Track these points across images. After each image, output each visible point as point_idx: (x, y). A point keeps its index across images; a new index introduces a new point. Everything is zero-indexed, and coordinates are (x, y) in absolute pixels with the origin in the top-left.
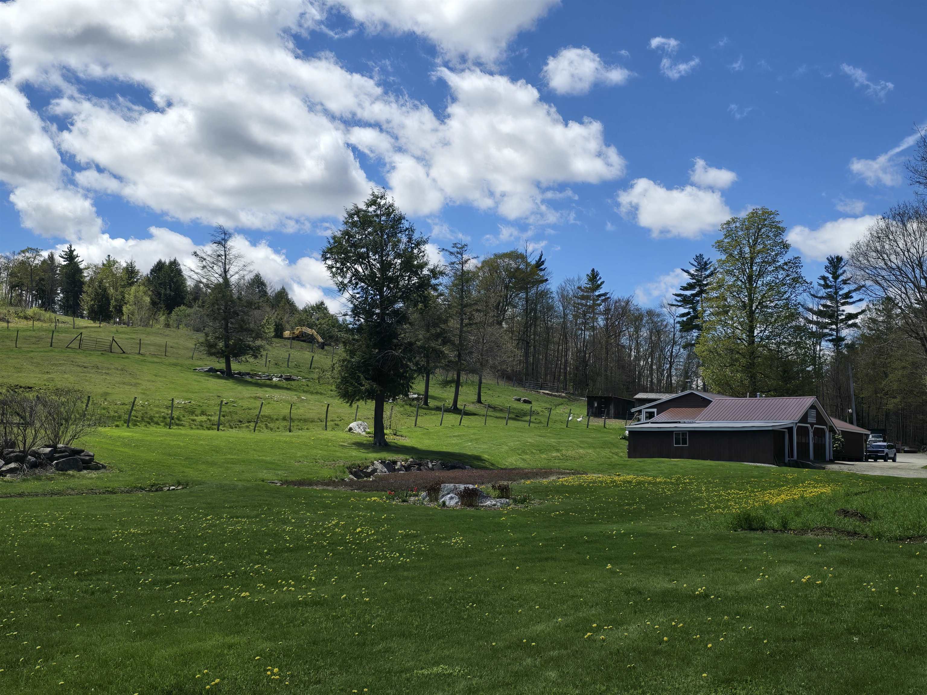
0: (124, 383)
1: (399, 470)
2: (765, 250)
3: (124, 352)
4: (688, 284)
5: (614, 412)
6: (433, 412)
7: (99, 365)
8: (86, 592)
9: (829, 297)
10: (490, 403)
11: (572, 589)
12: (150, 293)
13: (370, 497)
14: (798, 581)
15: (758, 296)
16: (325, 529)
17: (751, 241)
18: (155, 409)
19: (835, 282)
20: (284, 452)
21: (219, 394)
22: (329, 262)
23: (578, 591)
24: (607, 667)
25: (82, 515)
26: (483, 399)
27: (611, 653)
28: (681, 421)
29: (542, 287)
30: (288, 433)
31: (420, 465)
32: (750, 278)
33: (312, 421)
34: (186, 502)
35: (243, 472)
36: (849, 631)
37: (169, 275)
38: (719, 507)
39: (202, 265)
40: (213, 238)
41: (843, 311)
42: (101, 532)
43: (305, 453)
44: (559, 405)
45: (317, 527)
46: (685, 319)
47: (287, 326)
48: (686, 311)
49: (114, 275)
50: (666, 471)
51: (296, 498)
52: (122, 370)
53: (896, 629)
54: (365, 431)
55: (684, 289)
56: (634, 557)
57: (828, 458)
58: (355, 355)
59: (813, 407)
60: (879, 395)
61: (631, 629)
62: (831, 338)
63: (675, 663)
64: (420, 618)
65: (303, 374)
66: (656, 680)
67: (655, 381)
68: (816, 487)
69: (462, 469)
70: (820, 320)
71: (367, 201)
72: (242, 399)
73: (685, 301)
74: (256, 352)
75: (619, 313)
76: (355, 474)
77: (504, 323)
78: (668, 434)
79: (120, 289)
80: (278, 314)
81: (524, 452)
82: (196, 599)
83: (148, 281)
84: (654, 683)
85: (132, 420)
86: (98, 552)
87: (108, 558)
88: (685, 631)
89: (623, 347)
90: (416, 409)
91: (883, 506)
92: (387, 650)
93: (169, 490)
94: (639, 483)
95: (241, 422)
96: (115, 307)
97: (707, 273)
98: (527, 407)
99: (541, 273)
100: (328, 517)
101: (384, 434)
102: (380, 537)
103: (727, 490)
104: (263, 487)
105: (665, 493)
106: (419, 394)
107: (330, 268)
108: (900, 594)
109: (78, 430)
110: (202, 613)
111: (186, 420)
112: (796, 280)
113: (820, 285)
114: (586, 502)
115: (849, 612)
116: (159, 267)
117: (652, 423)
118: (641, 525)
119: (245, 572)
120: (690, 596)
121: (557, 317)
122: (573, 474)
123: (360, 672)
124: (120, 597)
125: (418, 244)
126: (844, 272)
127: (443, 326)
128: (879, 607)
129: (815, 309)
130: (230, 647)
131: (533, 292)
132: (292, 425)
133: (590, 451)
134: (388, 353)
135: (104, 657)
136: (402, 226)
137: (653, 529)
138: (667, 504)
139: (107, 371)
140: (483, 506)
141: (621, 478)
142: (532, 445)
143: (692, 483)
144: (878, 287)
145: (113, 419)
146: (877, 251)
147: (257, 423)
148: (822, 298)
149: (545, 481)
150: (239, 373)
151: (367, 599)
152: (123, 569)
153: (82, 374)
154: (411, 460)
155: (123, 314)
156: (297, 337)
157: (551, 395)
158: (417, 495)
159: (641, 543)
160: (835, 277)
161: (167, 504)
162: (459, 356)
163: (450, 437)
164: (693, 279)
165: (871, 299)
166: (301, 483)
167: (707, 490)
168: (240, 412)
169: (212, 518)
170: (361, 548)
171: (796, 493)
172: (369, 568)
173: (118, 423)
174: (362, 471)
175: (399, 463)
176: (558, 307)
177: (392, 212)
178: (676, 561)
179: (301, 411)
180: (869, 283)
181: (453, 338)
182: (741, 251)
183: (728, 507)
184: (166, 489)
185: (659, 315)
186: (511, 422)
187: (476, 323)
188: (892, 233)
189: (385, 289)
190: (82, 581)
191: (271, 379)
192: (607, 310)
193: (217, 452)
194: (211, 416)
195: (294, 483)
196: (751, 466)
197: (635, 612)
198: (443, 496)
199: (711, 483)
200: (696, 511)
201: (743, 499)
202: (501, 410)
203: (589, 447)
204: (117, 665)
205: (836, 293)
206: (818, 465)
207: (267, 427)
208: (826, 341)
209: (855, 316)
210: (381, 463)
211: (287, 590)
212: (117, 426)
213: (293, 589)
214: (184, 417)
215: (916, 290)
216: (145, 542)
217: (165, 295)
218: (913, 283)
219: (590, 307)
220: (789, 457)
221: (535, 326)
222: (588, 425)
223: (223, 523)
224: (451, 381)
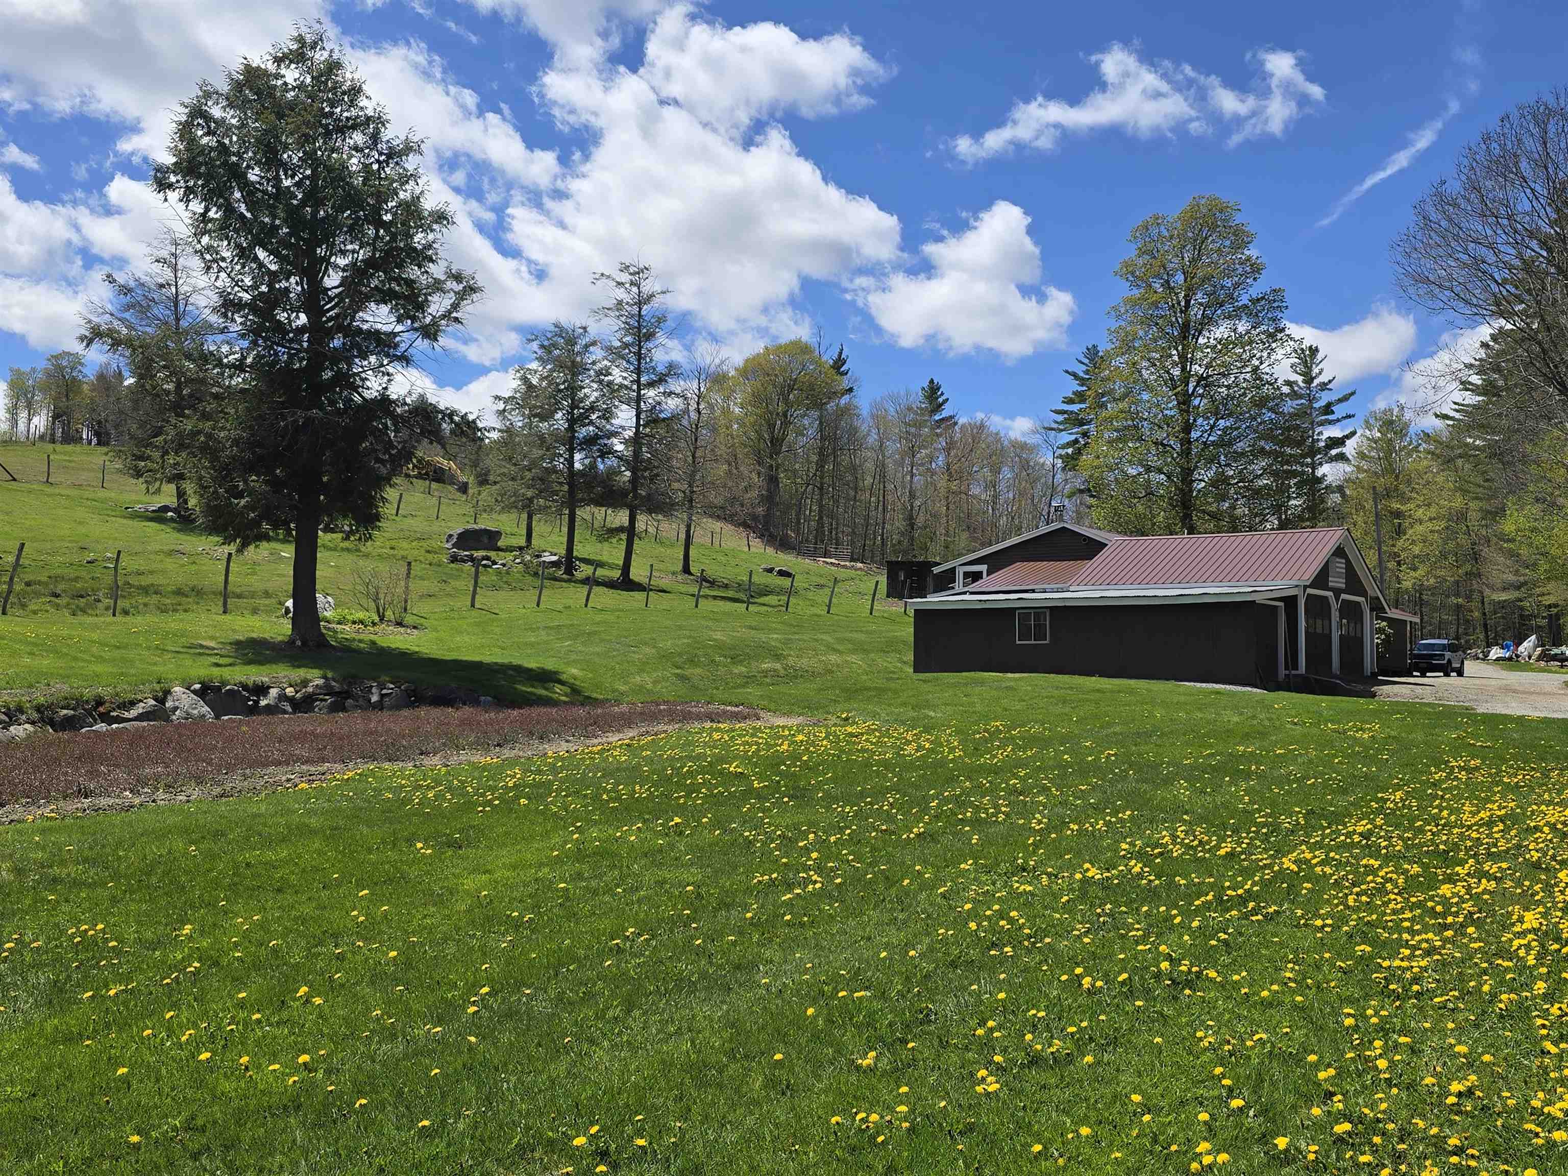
3: (14, 480)
4: (1075, 394)
5: (934, 589)
6: (577, 585)
10: (706, 574)
26: (692, 566)
28: (1038, 587)
29: (844, 401)
31: (343, 695)
41: (1322, 434)
46: (1070, 451)
48: (1073, 437)
55: (1070, 401)
57: (1370, 670)
59: (1339, 552)
73: (1073, 421)
98: (777, 581)
99: (842, 379)
106: (558, 555)
126: (1322, 370)
131: (831, 408)
133: (852, 658)
142: (720, 647)
154: (321, 682)
157: (836, 565)
160: (1308, 381)
164: (1082, 385)
174: (104, 715)
176: (870, 433)
185: (1029, 449)
192: (951, 444)
196: (1200, 690)
202: (726, 586)
205: (1311, 406)
206: (1359, 686)
209: (1340, 442)
210: (198, 692)
220: (1287, 669)
222: (872, 609)
224: (621, 529)
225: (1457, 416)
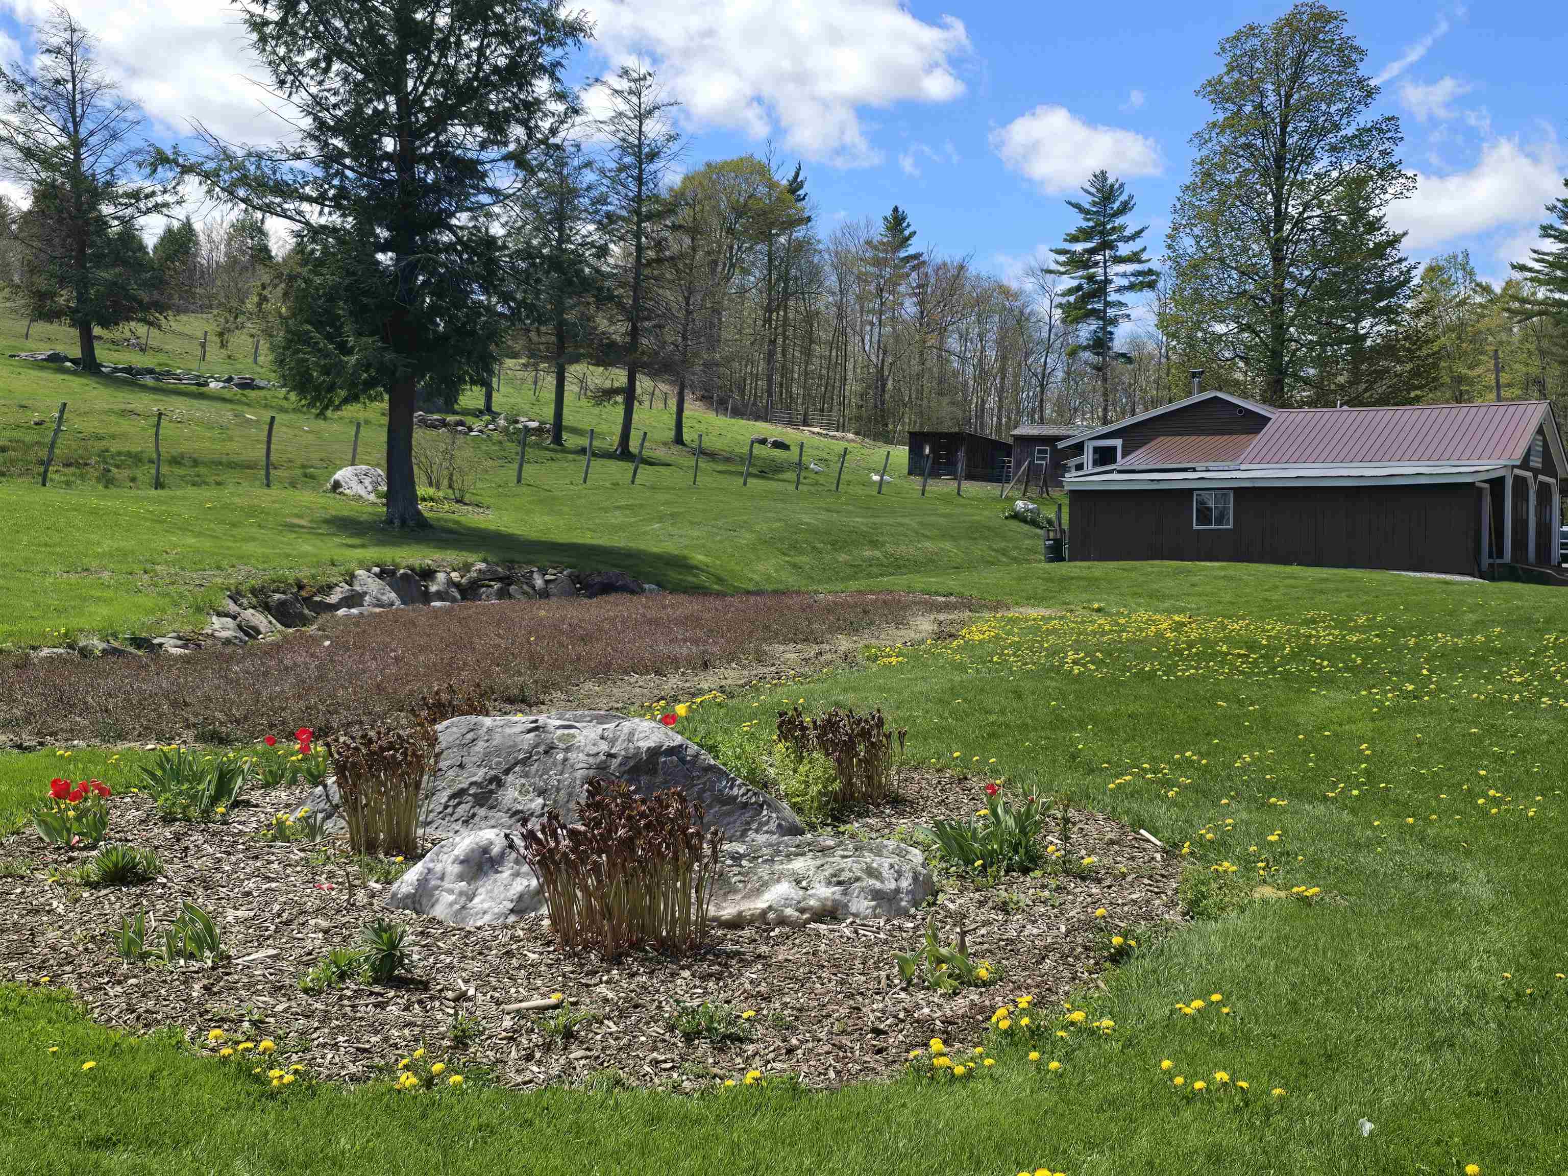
1: (441, 595)
4: (1079, 230)
5: (967, 466)
6: (571, 456)
10: (704, 446)
26: (686, 437)
29: (799, 233)
30: (149, 492)
31: (507, 581)
33: (234, 466)
46: (1072, 299)
48: (1075, 283)
54: (375, 491)
55: (1073, 239)
59: (1541, 431)
69: (633, 592)
73: (1077, 262)
75: (944, 289)
78: (1176, 497)
81: (794, 547)
89: (951, 354)
97: (1116, 205)
98: (780, 455)
99: (798, 206)
101: (413, 498)
106: (542, 422)
117: (1120, 472)
121: (827, 293)
131: (781, 241)
142: (813, 531)
154: (483, 566)
157: (826, 436)
162: (633, 333)
163: (606, 510)
164: (1088, 220)
174: (307, 600)
175: (441, 577)
176: (828, 278)
186: (752, 481)
187: (672, 258)
191: (206, 384)
192: (922, 286)
202: (728, 460)
203: (943, 537)
210: (379, 576)
219: (888, 280)
220: (1490, 556)
221: (786, 310)
222: (924, 490)
224: (617, 391)
225: (1537, 266)
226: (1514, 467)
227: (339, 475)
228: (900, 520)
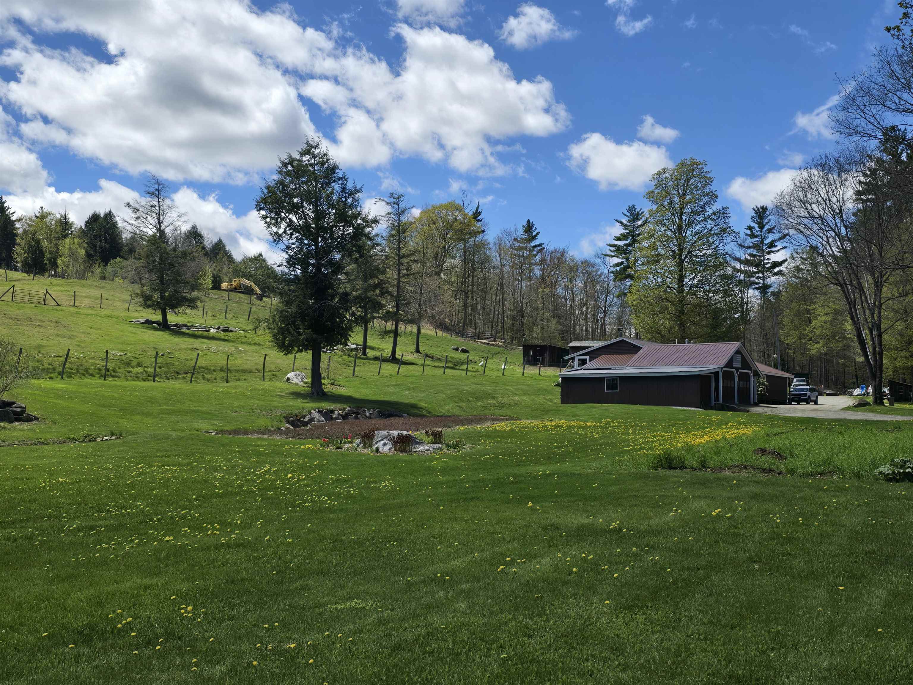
0: (59, 336)
1: (336, 419)
2: (694, 200)
3: (58, 305)
4: (621, 234)
5: (550, 359)
6: (372, 362)
7: (33, 318)
8: (8, 539)
9: (756, 246)
10: (428, 353)
11: (492, 526)
12: (86, 245)
13: (305, 445)
14: (709, 515)
15: (687, 245)
16: (256, 475)
17: (680, 191)
18: (91, 361)
19: (761, 232)
20: (220, 402)
21: (155, 346)
22: (263, 212)
23: (498, 528)
24: (516, 598)
25: (11, 465)
26: (421, 349)
27: (521, 584)
28: (613, 367)
29: (479, 238)
30: (226, 384)
31: (357, 413)
32: (680, 228)
33: (251, 372)
34: (118, 451)
35: (178, 422)
36: (751, 560)
37: (104, 227)
38: (644, 449)
39: (136, 216)
40: (147, 189)
41: (769, 259)
42: (28, 481)
43: (242, 404)
44: (496, 354)
45: (248, 473)
46: (618, 268)
47: (226, 278)
48: (619, 260)
49: (47, 227)
50: (597, 416)
51: (230, 446)
52: (56, 322)
53: (795, 557)
54: (302, 381)
55: (618, 239)
56: (556, 495)
57: (752, 401)
58: (291, 305)
59: (738, 352)
60: (803, 341)
61: (544, 561)
62: (757, 286)
63: (581, 592)
64: (340, 556)
65: (240, 325)
66: (561, 608)
67: (590, 329)
68: (738, 429)
69: (399, 417)
70: (748, 268)
71: (301, 151)
72: (179, 350)
73: (619, 251)
74: (192, 303)
75: (555, 264)
76: (292, 423)
77: (442, 274)
78: (599, 380)
79: (54, 242)
80: (216, 266)
81: (461, 400)
82: (119, 544)
83: (82, 233)
84: (560, 611)
85: (67, 372)
86: (23, 500)
87: (35, 506)
88: (596, 564)
89: (559, 296)
90: (354, 359)
91: (799, 445)
92: (303, 588)
93: (102, 440)
94: (570, 427)
95: (177, 373)
96: (49, 259)
97: (640, 223)
98: (464, 356)
99: (479, 224)
100: (260, 464)
101: (321, 384)
102: (310, 482)
103: (653, 432)
104: (198, 436)
105: (593, 436)
106: (357, 345)
107: (264, 218)
108: (804, 525)
109: (9, 382)
110: (123, 557)
111: (121, 372)
112: (723, 230)
113: (747, 235)
114: (517, 446)
115: (753, 542)
116: (94, 219)
117: (584, 370)
118: (567, 466)
119: (172, 518)
120: (605, 530)
121: (494, 268)
122: (507, 420)
123: (275, 608)
124: (42, 543)
125: (351, 194)
126: (769, 221)
127: (381, 277)
128: (782, 537)
129: (743, 258)
130: (147, 588)
131: (471, 243)
132: (229, 375)
133: (525, 398)
134: (324, 303)
135: (18, 600)
136: (336, 175)
137: (578, 469)
138: (594, 446)
139: (41, 324)
140: (416, 452)
141: (553, 423)
142: (469, 393)
143: (621, 426)
144: (801, 236)
145: (48, 371)
146: (801, 201)
147: (193, 374)
148: (748, 247)
149: (478, 427)
150: (176, 325)
151: (290, 540)
152: (48, 517)
153: (15, 327)
154: (349, 409)
155: (57, 267)
156: (235, 288)
157: (488, 344)
158: (351, 443)
159: (564, 483)
160: (761, 227)
161: (99, 453)
162: (397, 306)
163: (388, 386)
164: (626, 229)
165: (795, 247)
166: (236, 432)
167: (634, 432)
168: (176, 363)
169: (143, 467)
170: (290, 493)
171: (718, 435)
172: (296, 512)
173: (52, 375)
174: (299, 420)
175: (336, 412)
176: (495, 258)
177: (327, 162)
178: (596, 499)
179: (239, 362)
180: (792, 232)
181: (390, 289)
182: (671, 201)
183: (651, 448)
184: (99, 439)
185: (593, 266)
186: (448, 371)
187: (413, 274)
188: (814, 183)
189: (320, 239)
190: (5, 529)
191: (208, 331)
192: (543, 261)
193: (152, 403)
194: (147, 367)
195: (230, 432)
196: (678, 410)
197: (550, 546)
198: (377, 442)
199: (639, 426)
200: (622, 452)
201: (667, 441)
202: (439, 359)
203: (525, 394)
204: (31, 608)
205: (762, 242)
206: (742, 408)
207: (204, 378)
208: (754, 289)
209: (780, 264)
210: (318, 412)
211: (211, 533)
212: (51, 378)
213: (218, 532)
214: (120, 368)
215: (837, 239)
216: (73, 490)
217: (101, 247)
218: (834, 231)
219: (526, 258)
220: (715, 401)
221: (473, 277)
222: (523, 372)
223: (153, 471)
224: (390, 332)
226: (722, 368)
227: (289, 376)
228: (507, 387)
